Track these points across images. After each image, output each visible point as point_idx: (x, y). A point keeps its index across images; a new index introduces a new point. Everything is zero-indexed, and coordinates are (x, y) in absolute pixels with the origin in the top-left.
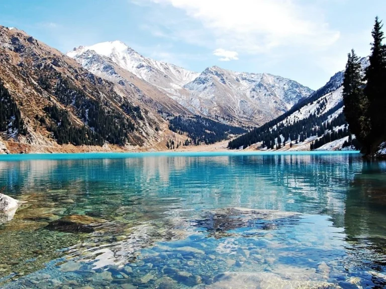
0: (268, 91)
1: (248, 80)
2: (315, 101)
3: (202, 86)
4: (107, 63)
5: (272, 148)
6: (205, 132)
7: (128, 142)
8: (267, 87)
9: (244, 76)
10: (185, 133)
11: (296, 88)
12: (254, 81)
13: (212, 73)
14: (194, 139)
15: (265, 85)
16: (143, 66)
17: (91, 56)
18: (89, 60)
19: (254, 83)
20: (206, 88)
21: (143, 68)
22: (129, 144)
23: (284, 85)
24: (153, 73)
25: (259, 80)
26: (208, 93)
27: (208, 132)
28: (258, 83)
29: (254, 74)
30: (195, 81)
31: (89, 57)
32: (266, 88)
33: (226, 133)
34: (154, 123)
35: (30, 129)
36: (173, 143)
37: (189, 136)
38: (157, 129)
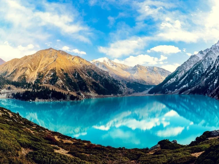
1: (149, 69)
2: (174, 77)
9: (147, 68)
11: (164, 71)
13: (137, 67)
15: (154, 70)
18: (97, 64)
21: (114, 66)
22: (118, 94)
23: (161, 70)
27: (140, 87)
28: (152, 70)
30: (132, 70)
34: (122, 86)
35: (90, 90)
36: (130, 92)
37: (134, 89)
38: (124, 87)
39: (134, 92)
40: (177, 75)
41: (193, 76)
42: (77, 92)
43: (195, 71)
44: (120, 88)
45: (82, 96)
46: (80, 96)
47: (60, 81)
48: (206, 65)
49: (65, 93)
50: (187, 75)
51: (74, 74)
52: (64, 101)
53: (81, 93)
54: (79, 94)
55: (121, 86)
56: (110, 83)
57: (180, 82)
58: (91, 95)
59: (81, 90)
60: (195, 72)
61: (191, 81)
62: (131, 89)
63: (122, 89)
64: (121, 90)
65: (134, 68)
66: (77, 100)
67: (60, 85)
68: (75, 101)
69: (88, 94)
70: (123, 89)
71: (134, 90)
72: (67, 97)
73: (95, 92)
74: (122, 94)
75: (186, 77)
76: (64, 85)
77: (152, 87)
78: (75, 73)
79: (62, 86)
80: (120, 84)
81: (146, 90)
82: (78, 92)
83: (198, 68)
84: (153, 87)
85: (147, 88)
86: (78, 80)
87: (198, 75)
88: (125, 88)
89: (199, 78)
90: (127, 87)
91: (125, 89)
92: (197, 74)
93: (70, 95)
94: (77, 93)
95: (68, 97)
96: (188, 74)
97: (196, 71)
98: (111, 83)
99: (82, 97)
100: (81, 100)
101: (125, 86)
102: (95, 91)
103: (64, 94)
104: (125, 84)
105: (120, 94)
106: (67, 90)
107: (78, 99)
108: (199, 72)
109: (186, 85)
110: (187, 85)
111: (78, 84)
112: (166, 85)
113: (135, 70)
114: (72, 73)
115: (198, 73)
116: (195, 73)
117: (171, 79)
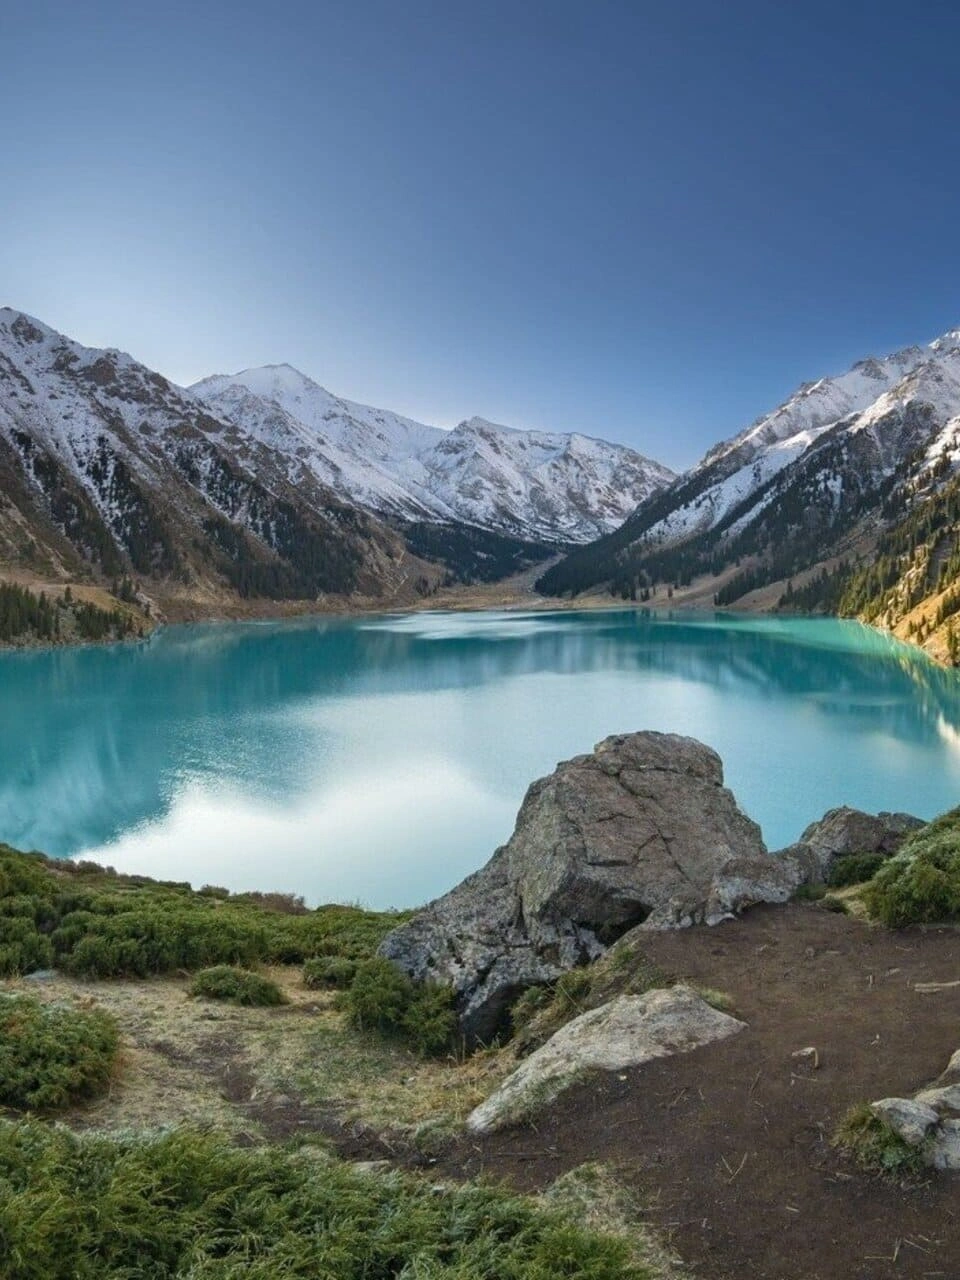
0: (582, 468)
1: (543, 446)
2: (691, 500)
3: (454, 458)
4: (270, 412)
5: (634, 598)
6: (476, 557)
7: (358, 590)
8: (580, 462)
9: (533, 439)
10: (439, 559)
11: (634, 462)
12: (554, 449)
13: (473, 431)
14: (458, 571)
15: (575, 457)
16: (335, 416)
17: (240, 396)
18: (235, 406)
19: (553, 454)
20: (461, 462)
21: (335, 420)
22: (359, 593)
23: (612, 456)
24: (355, 430)
25: (563, 447)
26: (467, 472)
27: (483, 556)
28: (561, 453)
29: (552, 434)
30: (439, 447)
31: (237, 398)
32: (577, 463)
33: (514, 556)
34: (382, 542)
35: (192, 570)
36: (426, 583)
37: (448, 565)
38: (390, 554)
39: (448, 583)
40: (706, 493)
41: (808, 504)
42: (115, 585)
43: (820, 476)
44: (369, 558)
45: (148, 606)
46: (132, 611)
47: (11, 512)
48: (894, 447)
49: (43, 594)
50: (769, 498)
51: (96, 466)
52: (42, 647)
53: (138, 588)
54: (126, 595)
55: (371, 546)
56: (309, 524)
57: (724, 533)
58: (200, 600)
59: (141, 567)
60: (817, 482)
61: (792, 534)
62: (433, 562)
63: (378, 564)
64: (376, 569)
65: (455, 439)
66: (120, 637)
67: (9, 542)
68: (109, 644)
69: (182, 595)
70: (384, 560)
71: (451, 572)
72: (57, 621)
73: (223, 585)
74: (380, 596)
75: (762, 505)
76: (32, 537)
77: (554, 554)
78: (104, 460)
79: (21, 547)
80: (366, 534)
81: (521, 571)
82: (120, 583)
83: (841, 462)
84: (561, 557)
85: (527, 561)
86: (120, 507)
87: (837, 502)
88: (398, 556)
89: (845, 516)
90: (411, 550)
91: (399, 562)
92: (831, 494)
93: (74, 606)
94: (114, 593)
95: (63, 621)
96: (778, 489)
97: (827, 478)
98: (313, 527)
99: (147, 614)
100: (141, 635)
101: (399, 547)
102: (224, 578)
103: (38, 598)
104: (399, 530)
105: (369, 595)
106: (56, 574)
107: (124, 628)
108: (843, 486)
109: (760, 555)
110: (768, 551)
111: (118, 532)
112: (638, 549)
113: (457, 452)
114: (85, 459)
115: (835, 486)
116: (822, 486)
117: (672, 516)
